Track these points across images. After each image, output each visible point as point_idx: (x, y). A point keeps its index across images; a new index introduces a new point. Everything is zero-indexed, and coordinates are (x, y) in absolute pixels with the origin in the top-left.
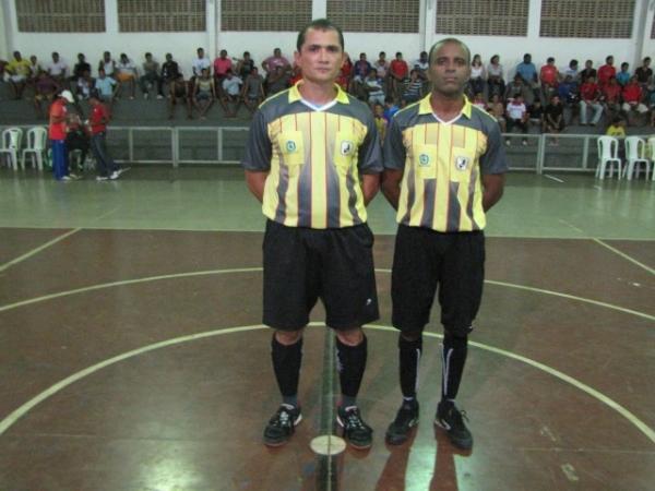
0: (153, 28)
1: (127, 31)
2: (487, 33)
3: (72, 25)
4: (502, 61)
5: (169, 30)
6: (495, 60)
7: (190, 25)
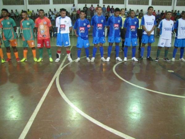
0: (61, 3)
1: (55, 4)
2: (140, 4)
3: (41, 3)
4: (143, 11)
5: (65, 4)
6: (142, 11)
7: (70, 3)
